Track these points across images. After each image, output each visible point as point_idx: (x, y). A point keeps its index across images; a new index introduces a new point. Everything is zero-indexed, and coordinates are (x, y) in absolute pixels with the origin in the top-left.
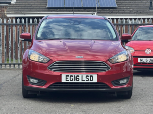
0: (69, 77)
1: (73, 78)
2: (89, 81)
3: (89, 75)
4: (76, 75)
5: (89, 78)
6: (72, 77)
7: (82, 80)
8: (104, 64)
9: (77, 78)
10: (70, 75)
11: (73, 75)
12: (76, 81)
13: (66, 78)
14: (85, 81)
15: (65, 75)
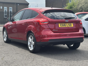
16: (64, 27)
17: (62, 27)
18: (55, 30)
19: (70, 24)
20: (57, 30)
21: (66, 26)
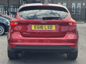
16: (39, 29)
17: (37, 29)
18: (26, 33)
19: (50, 25)
20: (29, 34)
21: (44, 29)
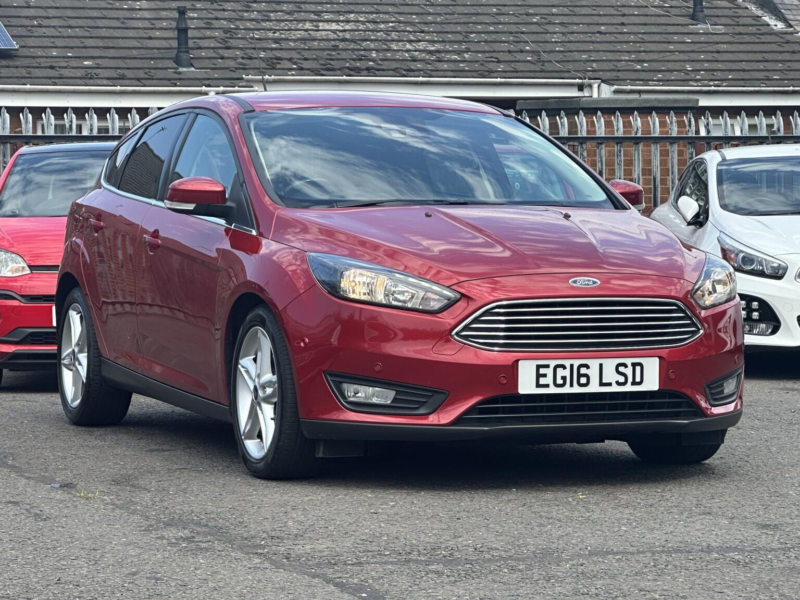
0: (549, 372)
1: (567, 373)
2: (629, 388)
3: (629, 361)
4: (577, 363)
5: (629, 371)
6: (560, 372)
7: (602, 384)
8: (680, 310)
9: (581, 376)
10: (553, 363)
11: (567, 363)
12: (577, 389)
13: (539, 376)
14: (615, 389)
15: (533, 364)
